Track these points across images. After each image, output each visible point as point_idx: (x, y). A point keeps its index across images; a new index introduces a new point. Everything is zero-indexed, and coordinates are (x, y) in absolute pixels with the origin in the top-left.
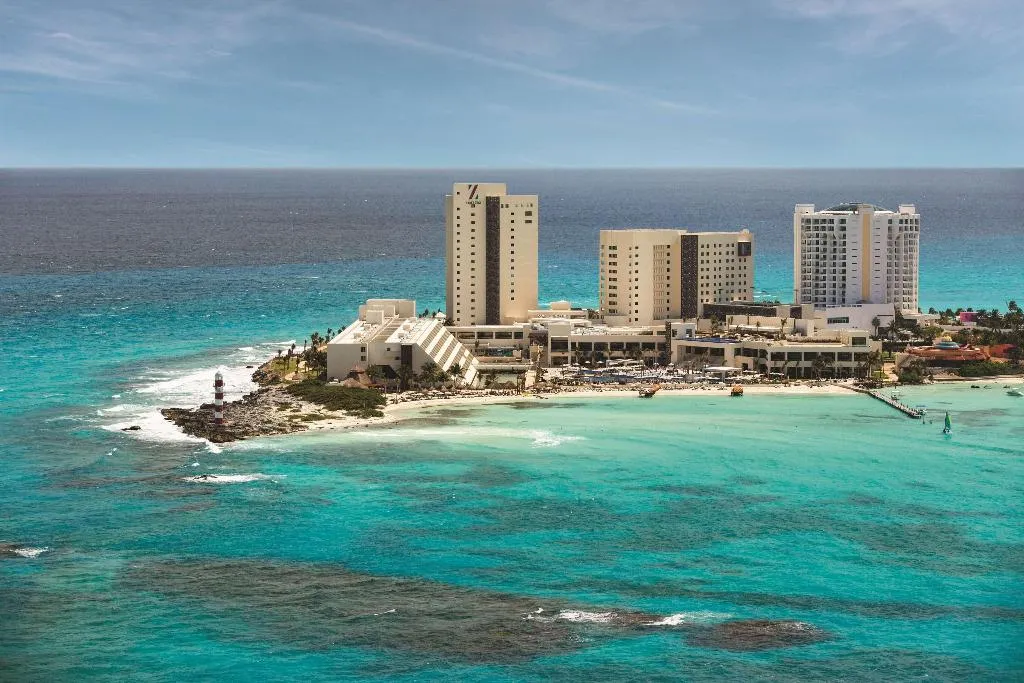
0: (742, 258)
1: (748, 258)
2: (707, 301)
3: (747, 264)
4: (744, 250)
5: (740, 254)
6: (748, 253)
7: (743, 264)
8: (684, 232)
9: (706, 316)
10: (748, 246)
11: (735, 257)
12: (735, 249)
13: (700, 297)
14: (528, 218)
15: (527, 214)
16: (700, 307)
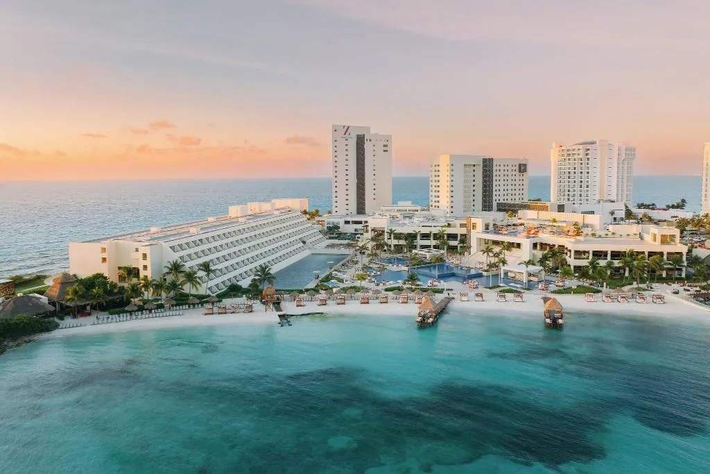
0: (521, 174)
1: (525, 174)
2: (499, 200)
3: (524, 178)
5: (520, 171)
7: (521, 178)
9: (499, 210)
11: (517, 173)
12: (517, 168)
13: (494, 198)
14: (385, 148)
15: (384, 146)
16: (495, 204)
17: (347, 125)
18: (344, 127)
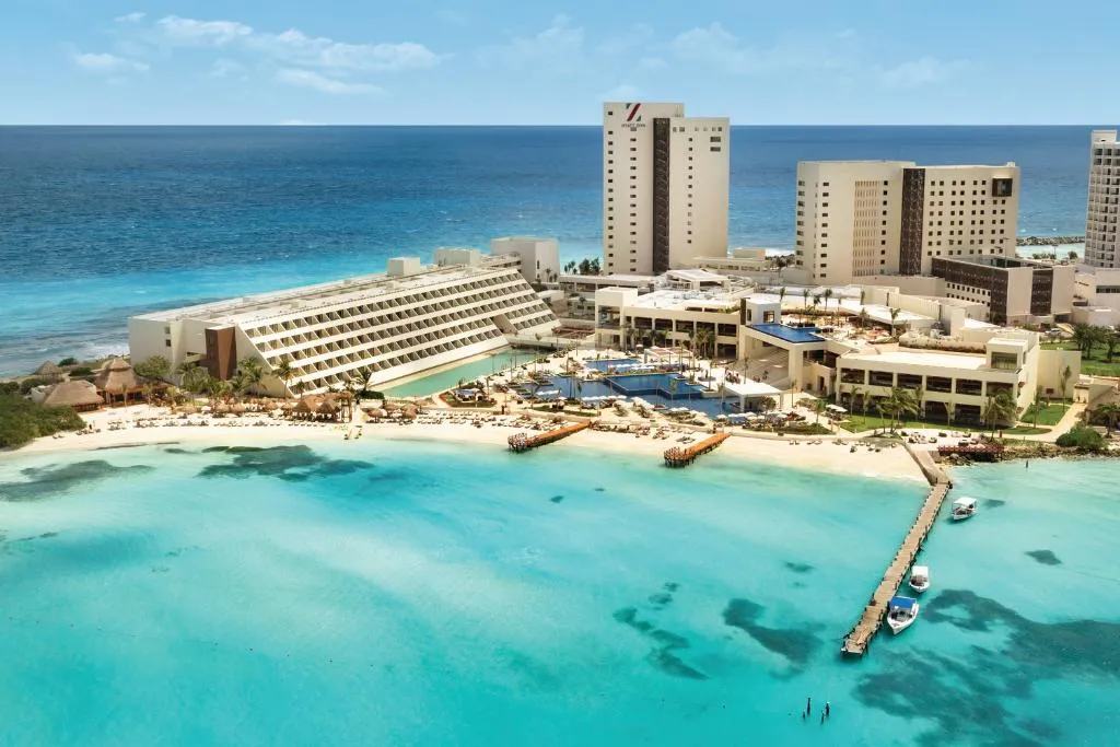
0: (1000, 200)
1: (1008, 199)
2: (938, 253)
3: (1005, 207)
4: (1002, 188)
5: (995, 193)
6: (1008, 193)
7: (999, 207)
8: (912, 165)
9: (934, 273)
10: (1008, 182)
11: (988, 198)
12: (988, 188)
13: (925, 248)
14: (715, 144)
15: (713, 139)
16: (926, 262)
17: (634, 102)
18: (628, 105)
